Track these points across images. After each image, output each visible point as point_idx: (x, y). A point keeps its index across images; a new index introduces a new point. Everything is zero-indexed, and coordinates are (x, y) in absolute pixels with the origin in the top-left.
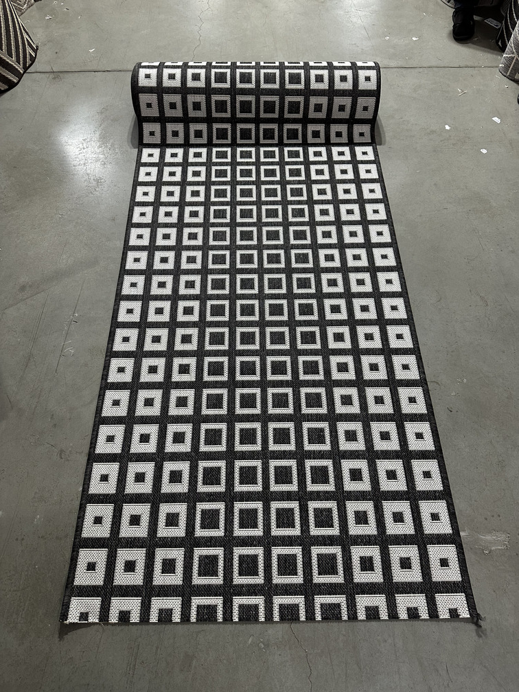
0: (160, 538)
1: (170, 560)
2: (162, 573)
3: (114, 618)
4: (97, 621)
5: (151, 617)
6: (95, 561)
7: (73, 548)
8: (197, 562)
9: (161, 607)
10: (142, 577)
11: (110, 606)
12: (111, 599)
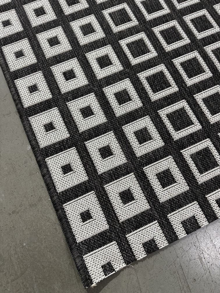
0: (141, 157)
1: (164, 172)
2: (164, 188)
3: (140, 253)
4: (124, 265)
5: (178, 233)
6: (86, 209)
7: (55, 207)
8: (192, 162)
9: (182, 220)
10: (146, 201)
11: (129, 245)
12: (126, 238)
